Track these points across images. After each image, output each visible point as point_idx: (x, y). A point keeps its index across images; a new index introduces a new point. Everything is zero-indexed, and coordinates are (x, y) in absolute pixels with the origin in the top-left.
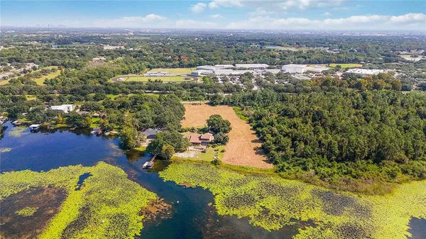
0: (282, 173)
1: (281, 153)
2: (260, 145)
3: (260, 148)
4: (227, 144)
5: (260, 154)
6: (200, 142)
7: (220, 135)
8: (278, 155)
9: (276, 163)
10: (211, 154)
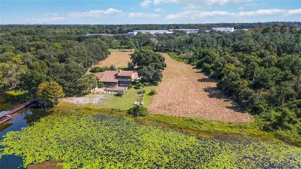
0: (280, 132)
1: (262, 93)
2: (214, 85)
3: (214, 89)
4: (160, 84)
5: (218, 97)
6: (116, 81)
7: (149, 70)
8: (259, 95)
9: (255, 111)
10: (130, 98)
